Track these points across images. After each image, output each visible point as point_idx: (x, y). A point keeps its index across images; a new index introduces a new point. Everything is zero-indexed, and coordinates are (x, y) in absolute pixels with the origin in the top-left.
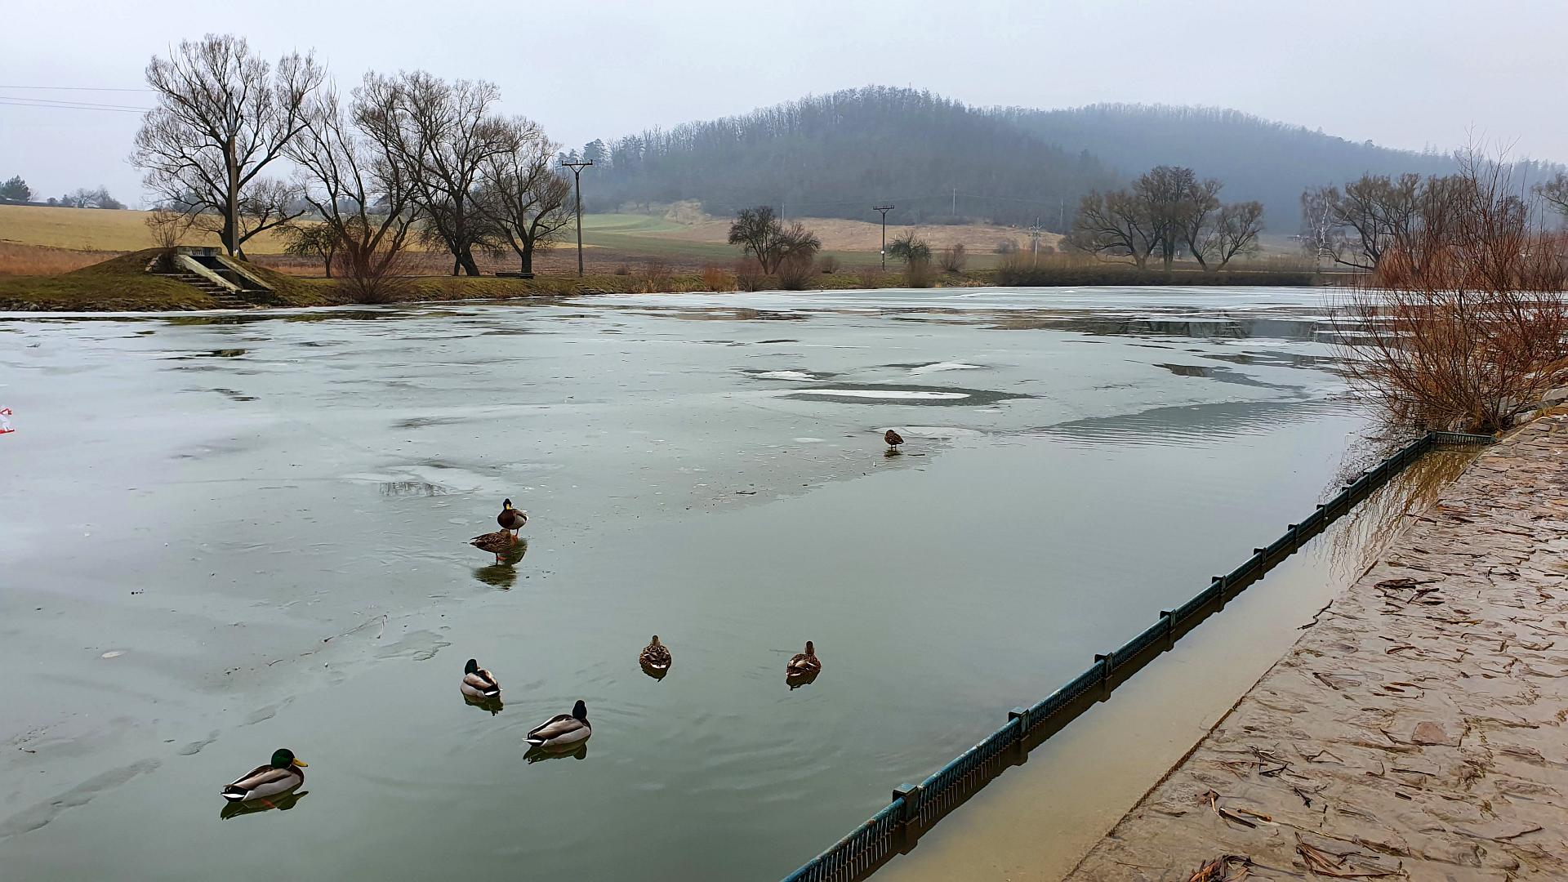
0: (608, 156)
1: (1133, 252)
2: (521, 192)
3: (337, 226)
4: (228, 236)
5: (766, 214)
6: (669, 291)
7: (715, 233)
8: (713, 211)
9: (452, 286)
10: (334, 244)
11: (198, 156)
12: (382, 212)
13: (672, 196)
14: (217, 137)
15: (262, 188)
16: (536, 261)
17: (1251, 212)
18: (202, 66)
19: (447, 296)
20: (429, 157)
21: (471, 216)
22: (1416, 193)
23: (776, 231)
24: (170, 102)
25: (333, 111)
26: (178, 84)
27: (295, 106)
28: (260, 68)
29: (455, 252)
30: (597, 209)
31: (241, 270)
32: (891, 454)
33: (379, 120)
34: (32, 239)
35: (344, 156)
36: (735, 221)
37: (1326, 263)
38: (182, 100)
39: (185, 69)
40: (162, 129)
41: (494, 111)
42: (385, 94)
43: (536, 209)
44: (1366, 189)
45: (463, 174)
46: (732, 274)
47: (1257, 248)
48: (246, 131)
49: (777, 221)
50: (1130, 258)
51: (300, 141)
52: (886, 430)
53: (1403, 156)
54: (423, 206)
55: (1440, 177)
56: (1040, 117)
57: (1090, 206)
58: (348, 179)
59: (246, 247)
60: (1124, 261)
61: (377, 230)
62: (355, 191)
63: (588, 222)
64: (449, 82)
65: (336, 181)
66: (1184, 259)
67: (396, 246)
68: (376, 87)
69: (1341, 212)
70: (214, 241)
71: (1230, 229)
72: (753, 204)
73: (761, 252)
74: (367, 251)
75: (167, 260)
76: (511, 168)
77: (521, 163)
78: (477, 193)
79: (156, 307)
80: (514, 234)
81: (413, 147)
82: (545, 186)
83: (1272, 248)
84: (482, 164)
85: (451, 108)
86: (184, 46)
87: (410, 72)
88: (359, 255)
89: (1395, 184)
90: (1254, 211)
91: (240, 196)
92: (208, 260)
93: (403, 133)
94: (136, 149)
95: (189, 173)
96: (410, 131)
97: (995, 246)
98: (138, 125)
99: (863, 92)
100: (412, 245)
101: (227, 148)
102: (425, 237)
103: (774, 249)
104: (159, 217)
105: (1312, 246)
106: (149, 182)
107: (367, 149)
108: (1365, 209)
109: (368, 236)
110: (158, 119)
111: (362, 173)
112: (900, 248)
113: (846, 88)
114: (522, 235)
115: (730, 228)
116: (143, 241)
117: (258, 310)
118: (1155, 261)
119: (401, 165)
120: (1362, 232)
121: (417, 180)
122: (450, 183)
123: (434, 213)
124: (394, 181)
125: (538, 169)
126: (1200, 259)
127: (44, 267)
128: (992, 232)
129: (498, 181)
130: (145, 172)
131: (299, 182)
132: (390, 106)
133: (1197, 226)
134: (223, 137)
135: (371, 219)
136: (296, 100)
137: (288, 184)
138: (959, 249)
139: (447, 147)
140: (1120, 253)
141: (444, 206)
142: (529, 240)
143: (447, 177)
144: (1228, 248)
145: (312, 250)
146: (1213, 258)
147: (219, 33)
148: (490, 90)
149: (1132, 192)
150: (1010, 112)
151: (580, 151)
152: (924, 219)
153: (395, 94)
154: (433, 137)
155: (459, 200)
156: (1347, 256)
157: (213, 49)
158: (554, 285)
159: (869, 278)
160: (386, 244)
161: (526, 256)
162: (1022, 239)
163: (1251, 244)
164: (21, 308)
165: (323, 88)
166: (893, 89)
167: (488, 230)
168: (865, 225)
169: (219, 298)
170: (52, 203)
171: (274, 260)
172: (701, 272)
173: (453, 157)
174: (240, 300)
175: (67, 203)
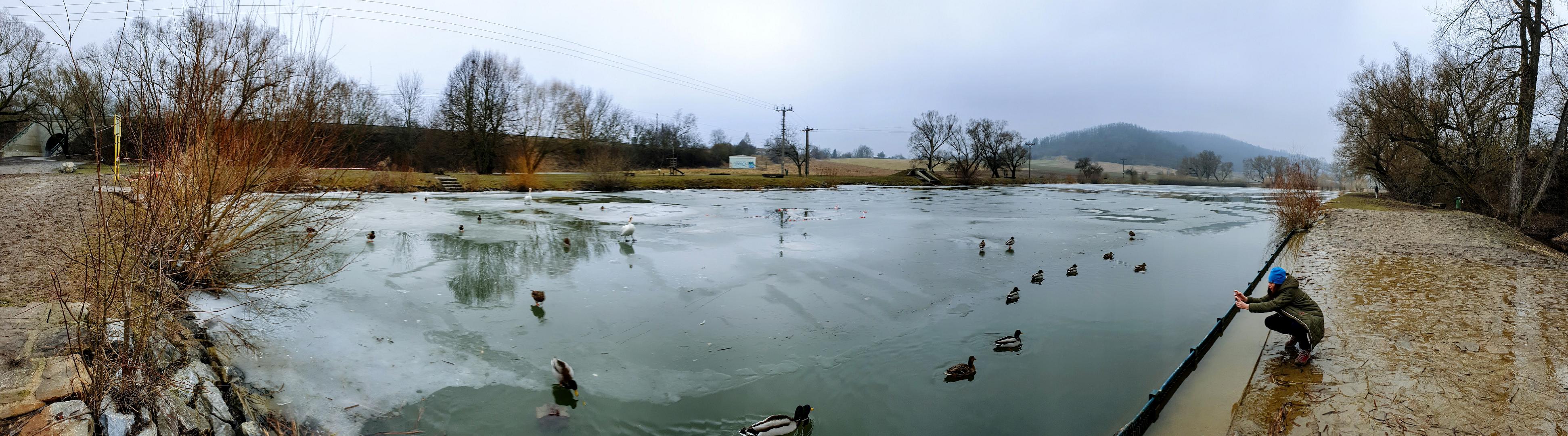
0: (1039, 142)
1: (1197, 176)
2: (1013, 153)
3: (959, 163)
4: (929, 166)
5: (1087, 160)
6: (1056, 183)
7: (1071, 165)
8: (1070, 159)
9: (991, 180)
10: (958, 168)
11: (923, 144)
12: (972, 159)
13: (1058, 154)
14: (929, 138)
15: (940, 152)
16: (1016, 173)
18: (926, 119)
19: (990, 183)
20: (987, 143)
21: (998, 160)
22: (1272, 161)
23: (1090, 165)
24: (918, 130)
25: (960, 131)
26: (920, 124)
27: (950, 129)
28: (941, 119)
29: (993, 171)
30: (1035, 158)
31: (932, 175)
32: (1131, 239)
33: (973, 133)
34: (883, 167)
35: (962, 143)
36: (1077, 162)
37: (1251, 181)
38: (920, 128)
39: (922, 120)
40: (915, 137)
41: (1007, 129)
42: (975, 125)
43: (1017, 158)
44: (1260, 159)
45: (996, 148)
46: (1075, 178)
47: (1232, 176)
48: (936, 136)
49: (1090, 162)
50: (1197, 178)
51: (951, 139)
52: (1129, 231)
53: (1267, 150)
54: (984, 157)
55: (1278, 156)
56: (1169, 134)
57: (1185, 161)
58: (963, 149)
59: (934, 169)
60: (1194, 178)
61: (970, 164)
62: (965, 153)
63: (1033, 162)
64: (994, 121)
65: (960, 150)
66: (1212, 179)
67: (976, 169)
68: (973, 123)
69: (1253, 165)
70: (926, 167)
71: (1225, 170)
72: (1083, 157)
73: (1085, 171)
74: (967, 170)
75: (913, 172)
76: (1010, 146)
77: (1013, 145)
78: (1000, 153)
79: (909, 185)
80: (1010, 165)
81: (982, 141)
82: (1020, 151)
83: (1236, 176)
84: (1002, 144)
85: (994, 129)
86: (923, 114)
87: (983, 118)
88: (965, 171)
89: (1267, 158)
90: (1231, 165)
91: (934, 155)
92: (924, 172)
93: (980, 136)
94: (909, 143)
95: (921, 148)
96: (982, 135)
97: (1156, 172)
98: (909, 136)
99: (1117, 124)
100: (980, 169)
101: (931, 141)
102: (984, 166)
103: (1089, 170)
104: (913, 161)
105: (1246, 175)
106: (911, 151)
107: (969, 141)
108: (1259, 165)
109: (968, 165)
110: (914, 134)
111: (967, 148)
112: (1128, 172)
113: (1112, 123)
114: (1013, 165)
115: (1075, 164)
116: (907, 167)
117: (935, 186)
118: (1204, 179)
119: (979, 145)
120: (1259, 171)
121: (983, 149)
122: (993, 150)
123: (987, 159)
124: (976, 150)
125: (1019, 146)
126: (1217, 178)
127: (885, 174)
128: (1155, 168)
129: (1006, 150)
130: (910, 148)
131: (950, 150)
132: (976, 128)
133: (1216, 169)
134: (930, 139)
135: (969, 161)
136: (950, 127)
137: (947, 151)
138: (1146, 173)
139: (992, 140)
140: (1193, 176)
141: (990, 157)
142: (1015, 167)
143: (992, 148)
144: (1224, 175)
145: (952, 170)
146: (1220, 178)
147: (931, 110)
148: (1005, 123)
149: (1197, 158)
150: (1161, 132)
151: (1031, 142)
152: (1135, 163)
153: (978, 125)
154: (988, 137)
155: (995, 155)
156: (1256, 178)
157: (930, 115)
158: (1021, 181)
159: (1118, 181)
160: (973, 168)
161: (1014, 172)
162: (1164, 171)
163: (1230, 174)
164: (877, 185)
165: (958, 124)
166: (1127, 124)
167: (1003, 164)
168: (1118, 164)
169: (925, 183)
170: (889, 158)
171: (942, 173)
172: (1066, 177)
173: (994, 143)
174: (931, 183)
175: (893, 158)
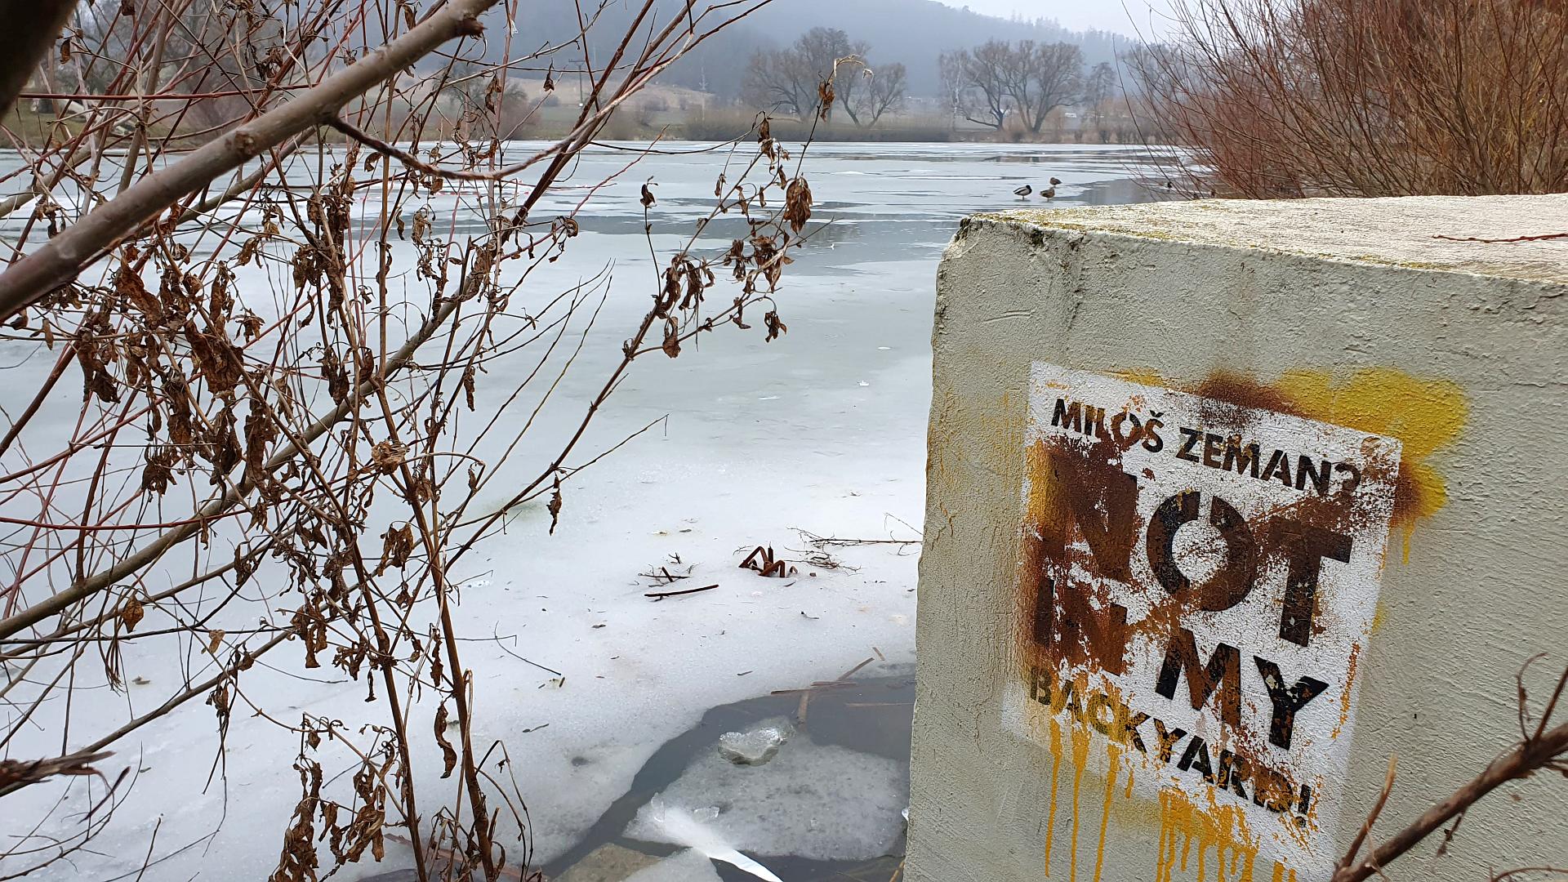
1: (797, 109)
17: (896, 73)
22: (1032, 57)
37: (961, 122)
44: (993, 53)
50: (795, 116)
55: (1050, 44)
69: (970, 73)
83: (912, 109)
89: (1014, 48)
90: (898, 72)
108: (989, 72)
120: (988, 92)
126: (853, 115)
133: (850, 86)
144: (878, 106)
146: (865, 119)
149: (794, 52)
156: (975, 113)
